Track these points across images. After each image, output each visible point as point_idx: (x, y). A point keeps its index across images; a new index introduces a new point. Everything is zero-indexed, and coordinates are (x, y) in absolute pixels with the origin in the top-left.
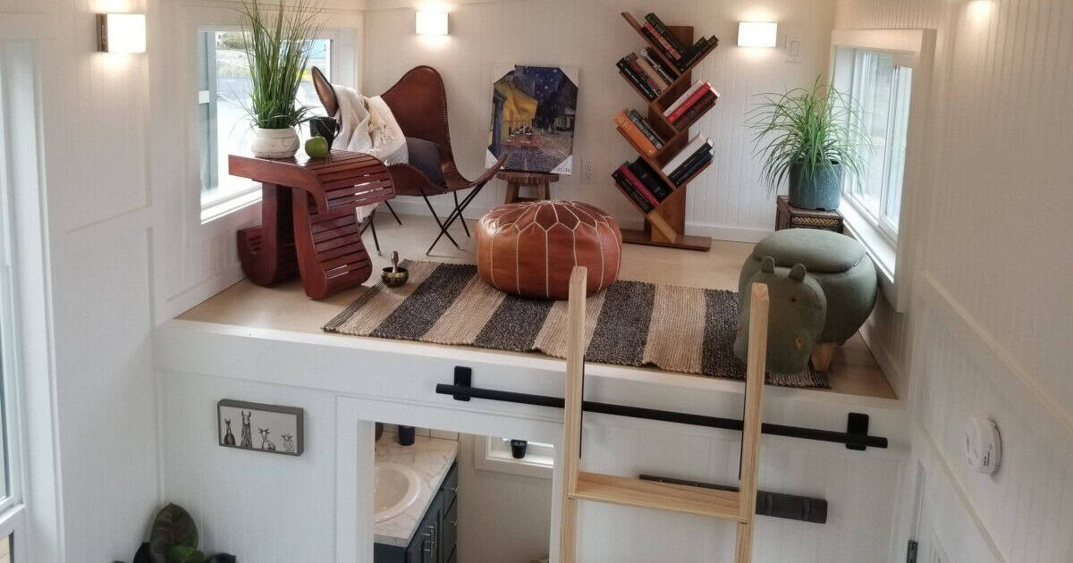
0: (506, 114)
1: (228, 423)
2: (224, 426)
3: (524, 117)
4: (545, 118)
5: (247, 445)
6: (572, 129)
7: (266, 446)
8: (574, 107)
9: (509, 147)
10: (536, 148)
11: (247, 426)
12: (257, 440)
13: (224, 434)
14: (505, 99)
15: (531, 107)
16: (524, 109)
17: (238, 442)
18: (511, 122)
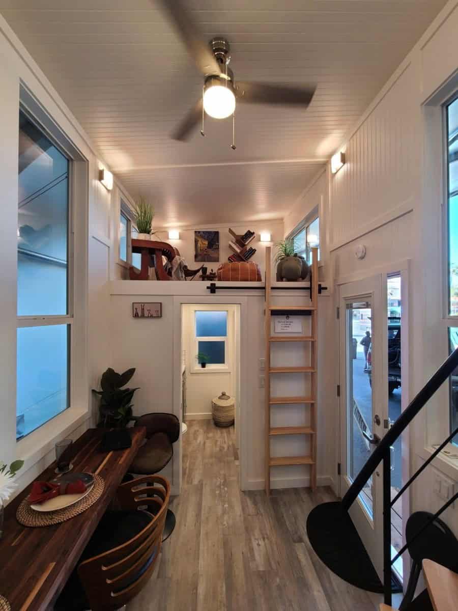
0: (199, 245)
1: (136, 309)
2: (135, 310)
3: (204, 246)
4: (210, 246)
5: (143, 316)
6: (218, 248)
7: (150, 315)
8: (218, 242)
9: (200, 255)
10: (209, 255)
11: (143, 309)
12: (146, 314)
13: (134, 313)
14: (198, 241)
15: (206, 243)
16: (204, 244)
17: (140, 315)
18: (201, 247)
